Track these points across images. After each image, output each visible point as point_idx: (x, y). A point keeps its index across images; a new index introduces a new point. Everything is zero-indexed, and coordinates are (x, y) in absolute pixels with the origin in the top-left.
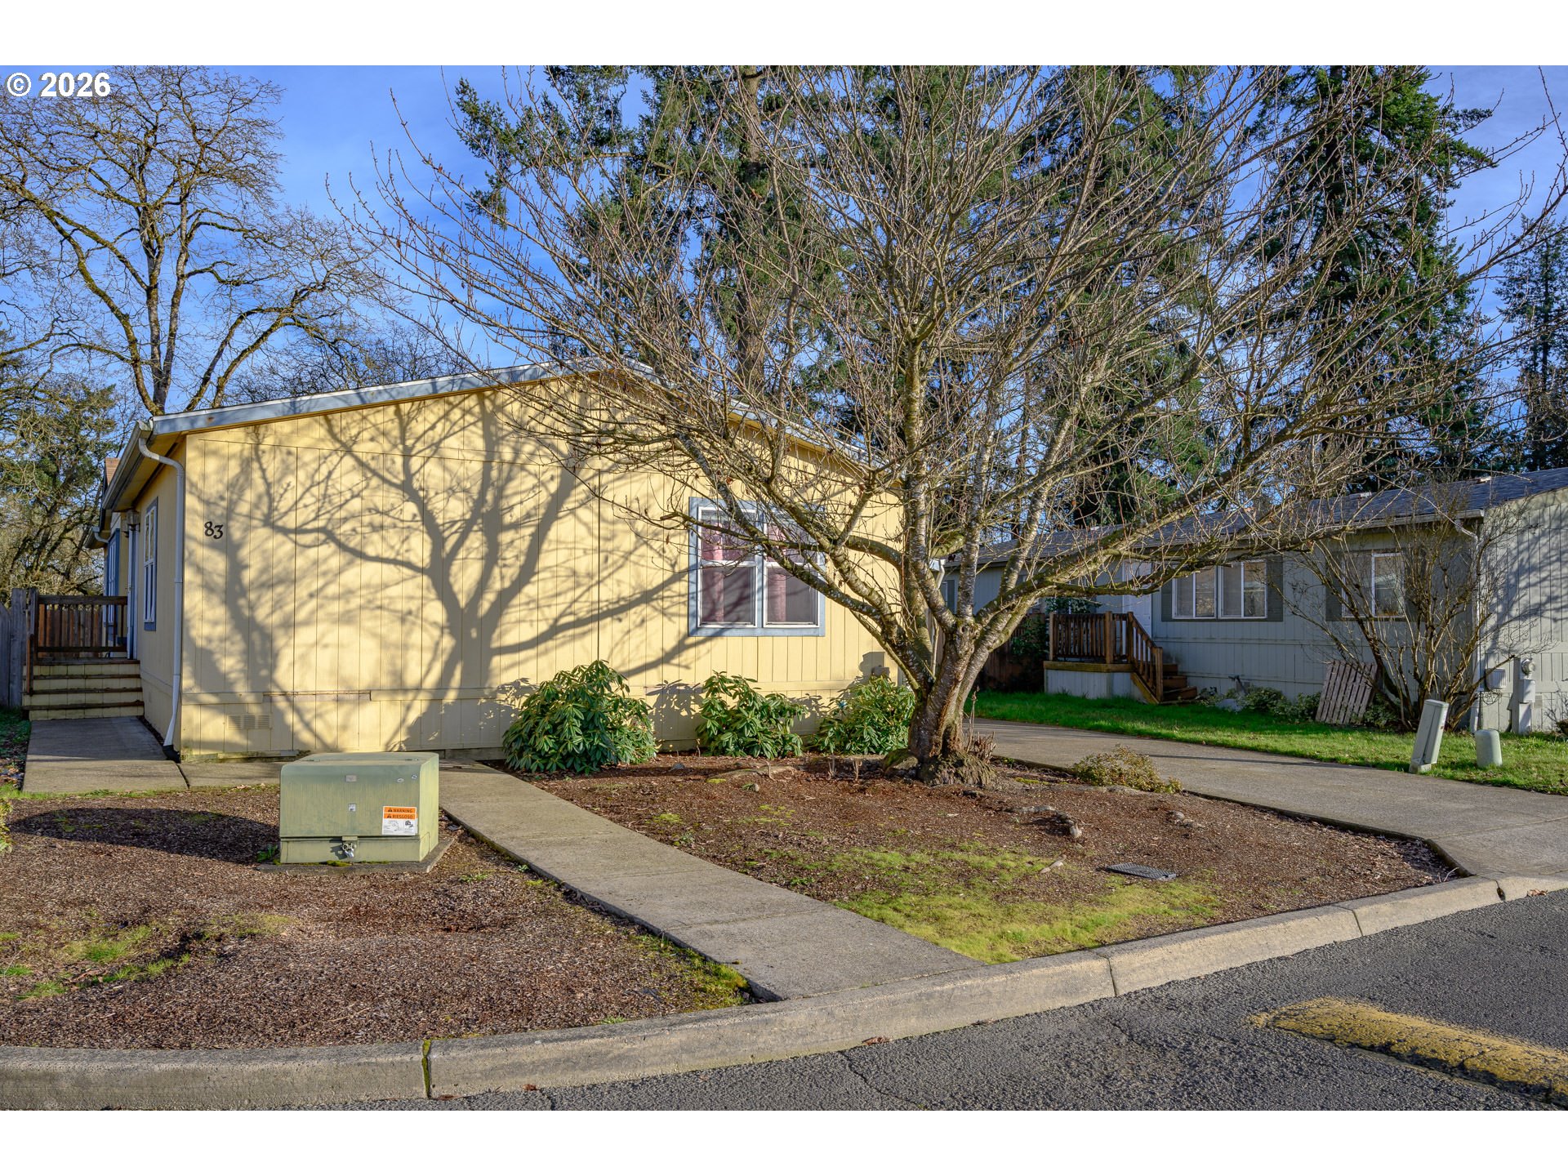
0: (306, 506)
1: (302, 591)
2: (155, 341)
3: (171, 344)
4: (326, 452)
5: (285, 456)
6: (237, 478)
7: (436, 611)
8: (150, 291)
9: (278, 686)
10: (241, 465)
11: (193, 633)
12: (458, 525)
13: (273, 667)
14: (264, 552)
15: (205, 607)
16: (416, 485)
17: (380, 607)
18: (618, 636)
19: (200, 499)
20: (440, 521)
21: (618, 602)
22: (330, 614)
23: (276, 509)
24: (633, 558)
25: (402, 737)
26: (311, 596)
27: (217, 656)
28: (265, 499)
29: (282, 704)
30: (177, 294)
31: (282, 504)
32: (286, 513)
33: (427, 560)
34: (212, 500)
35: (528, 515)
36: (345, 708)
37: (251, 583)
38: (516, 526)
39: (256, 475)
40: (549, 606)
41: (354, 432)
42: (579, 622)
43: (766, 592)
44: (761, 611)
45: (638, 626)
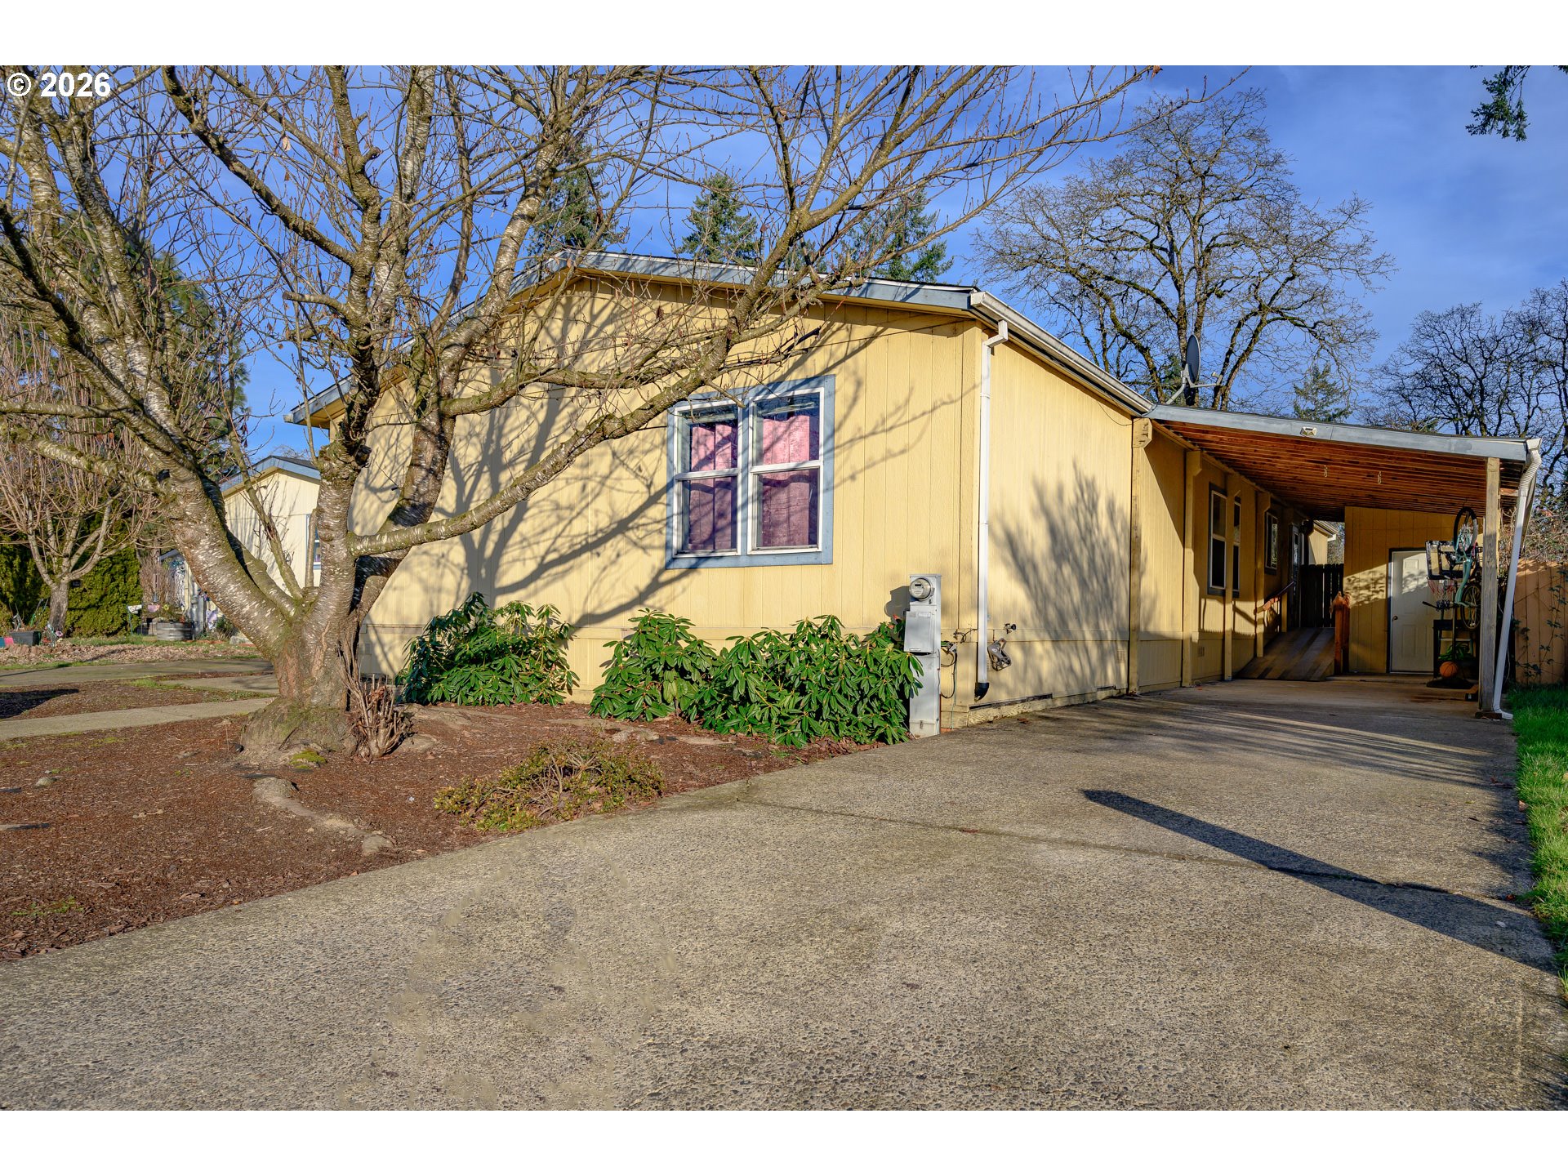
7: (459, 556)
9: (370, 620)
12: (474, 468)
14: (365, 509)
18: (596, 574)
20: (462, 467)
21: (595, 534)
24: (609, 482)
29: (373, 636)
40: (538, 543)
42: (563, 559)
43: (752, 509)
44: (745, 535)
45: (613, 563)
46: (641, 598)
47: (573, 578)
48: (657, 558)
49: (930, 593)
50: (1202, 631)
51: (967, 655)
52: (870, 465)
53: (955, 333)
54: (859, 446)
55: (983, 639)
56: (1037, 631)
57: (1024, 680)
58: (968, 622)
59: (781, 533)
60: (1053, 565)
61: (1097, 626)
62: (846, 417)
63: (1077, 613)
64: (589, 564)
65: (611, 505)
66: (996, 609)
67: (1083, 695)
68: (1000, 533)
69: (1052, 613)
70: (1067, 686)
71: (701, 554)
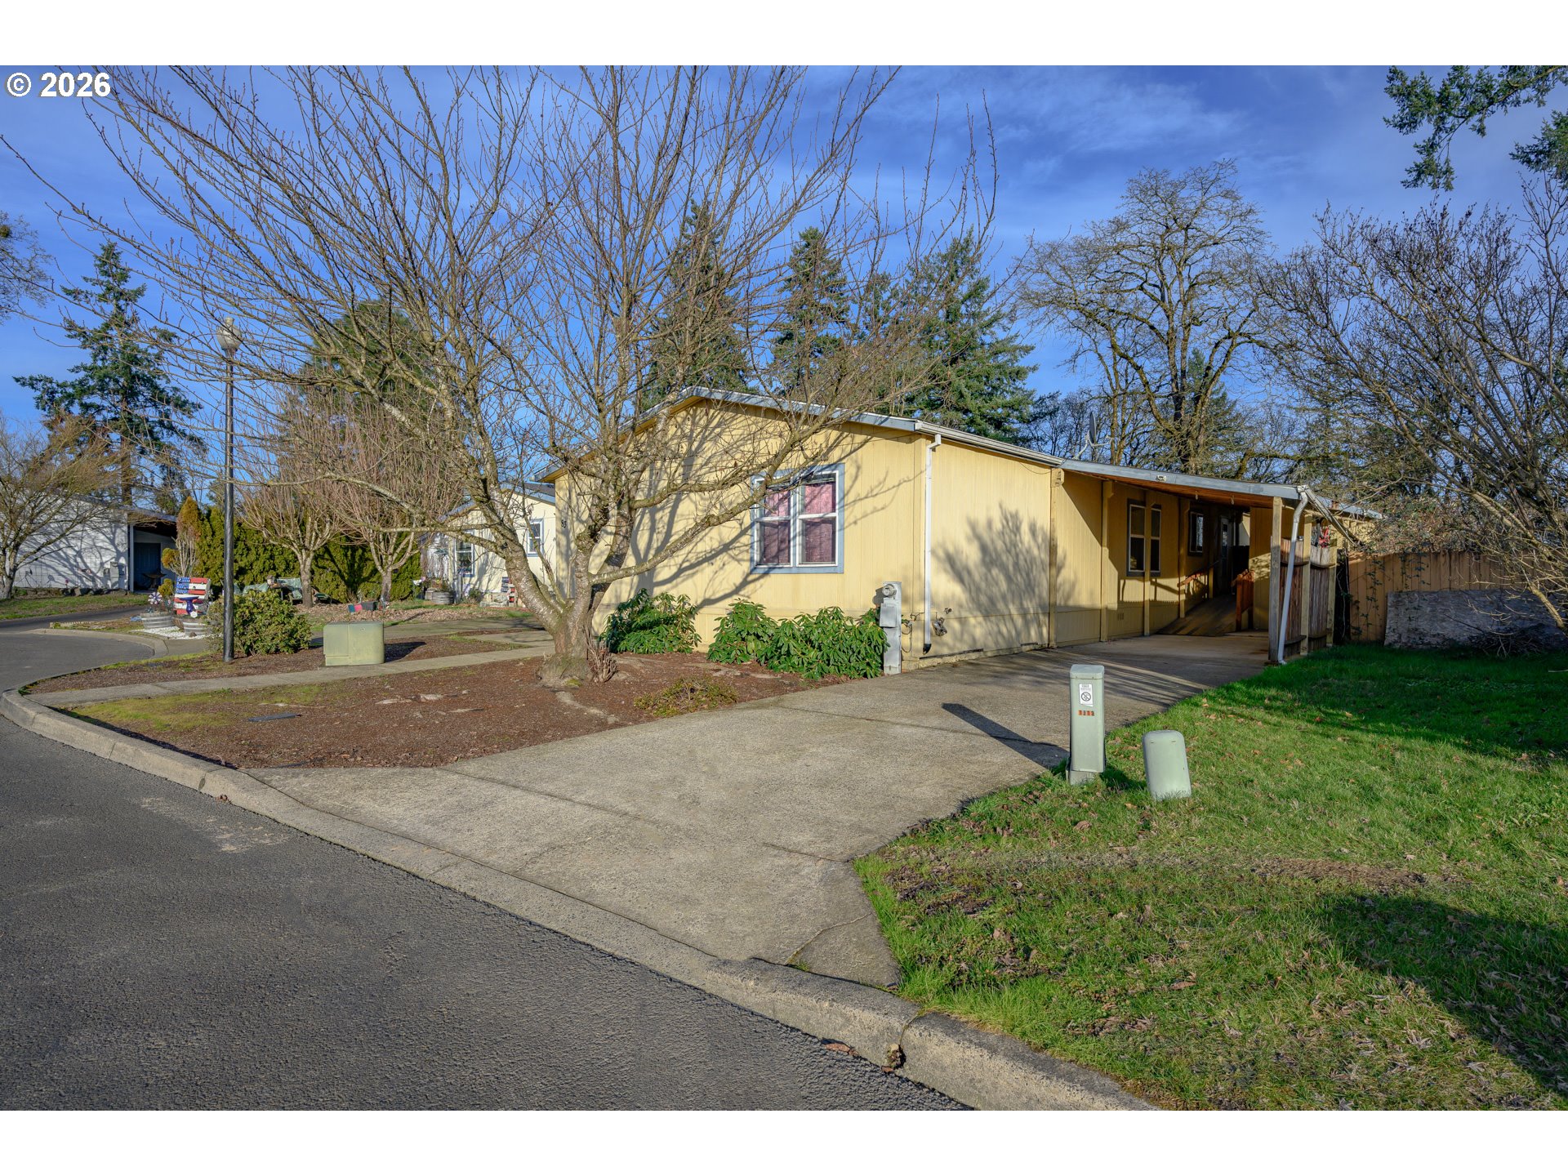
18: (711, 575)
21: (711, 552)
42: (692, 566)
43: (799, 540)
44: (795, 554)
45: (721, 568)
46: (737, 590)
47: (698, 577)
48: (746, 567)
49: (895, 593)
50: (1121, 603)
51: (917, 628)
52: (865, 516)
53: (910, 441)
54: (858, 504)
55: (927, 618)
56: (970, 610)
57: (961, 640)
58: (919, 608)
59: (817, 552)
60: (983, 570)
61: (1021, 604)
62: (851, 487)
63: (1004, 597)
64: (707, 570)
65: (720, 534)
66: (940, 599)
67: (1010, 649)
68: (941, 553)
69: (983, 599)
70: (997, 643)
71: (771, 565)
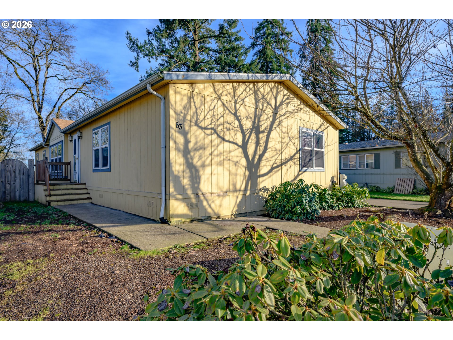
0: (208, 119)
1: (208, 152)
2: (38, 96)
3: (43, 96)
4: (213, 98)
5: (201, 98)
6: (186, 104)
7: (244, 162)
8: (36, 81)
9: (200, 191)
10: (187, 99)
11: (174, 169)
12: (249, 130)
13: (199, 183)
14: (196, 136)
15: (177, 158)
16: (238, 114)
17: (229, 160)
18: (286, 171)
19: (175, 112)
20: (244, 129)
21: (285, 160)
22: (215, 162)
23: (199, 119)
24: (288, 145)
25: (236, 208)
26: (210, 154)
27: (181, 179)
28: (195, 115)
29: (202, 197)
30: (45, 83)
31: (201, 117)
32: (202, 121)
33: (241, 143)
34: (178, 113)
35: (266, 129)
36: (221, 198)
37: (192, 149)
38: (263, 132)
39: (192, 104)
40: (271, 161)
41: (221, 91)
